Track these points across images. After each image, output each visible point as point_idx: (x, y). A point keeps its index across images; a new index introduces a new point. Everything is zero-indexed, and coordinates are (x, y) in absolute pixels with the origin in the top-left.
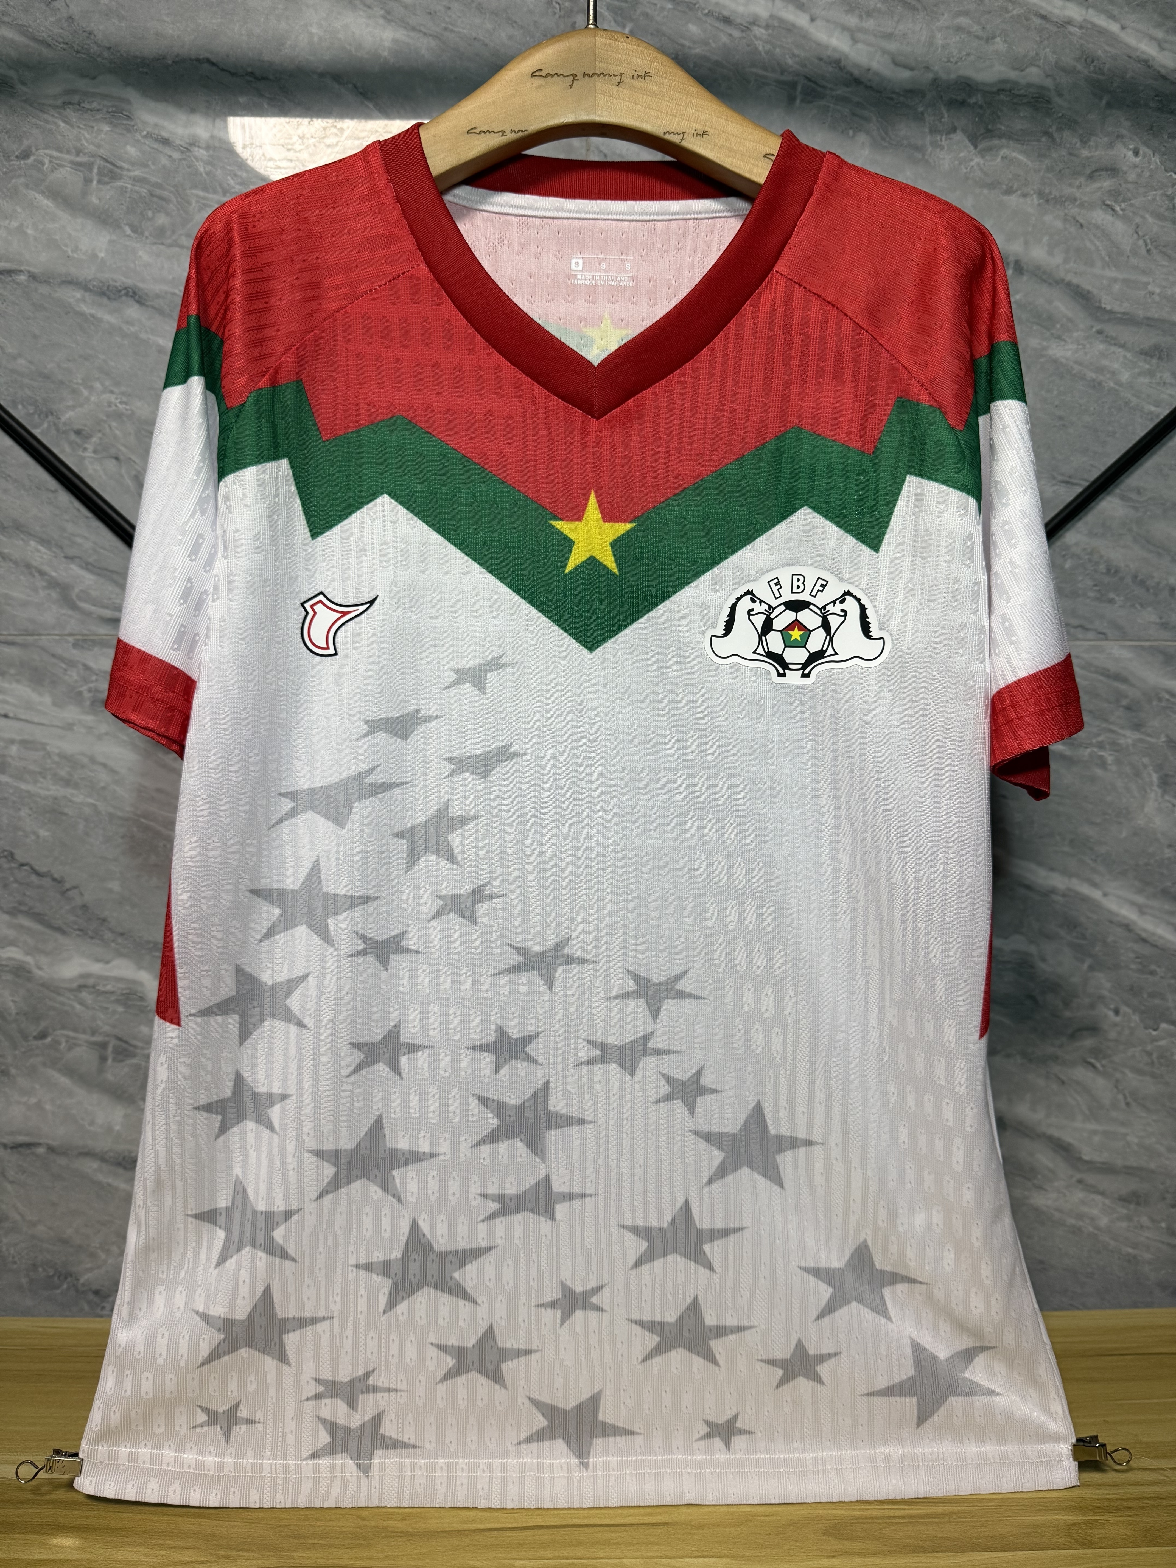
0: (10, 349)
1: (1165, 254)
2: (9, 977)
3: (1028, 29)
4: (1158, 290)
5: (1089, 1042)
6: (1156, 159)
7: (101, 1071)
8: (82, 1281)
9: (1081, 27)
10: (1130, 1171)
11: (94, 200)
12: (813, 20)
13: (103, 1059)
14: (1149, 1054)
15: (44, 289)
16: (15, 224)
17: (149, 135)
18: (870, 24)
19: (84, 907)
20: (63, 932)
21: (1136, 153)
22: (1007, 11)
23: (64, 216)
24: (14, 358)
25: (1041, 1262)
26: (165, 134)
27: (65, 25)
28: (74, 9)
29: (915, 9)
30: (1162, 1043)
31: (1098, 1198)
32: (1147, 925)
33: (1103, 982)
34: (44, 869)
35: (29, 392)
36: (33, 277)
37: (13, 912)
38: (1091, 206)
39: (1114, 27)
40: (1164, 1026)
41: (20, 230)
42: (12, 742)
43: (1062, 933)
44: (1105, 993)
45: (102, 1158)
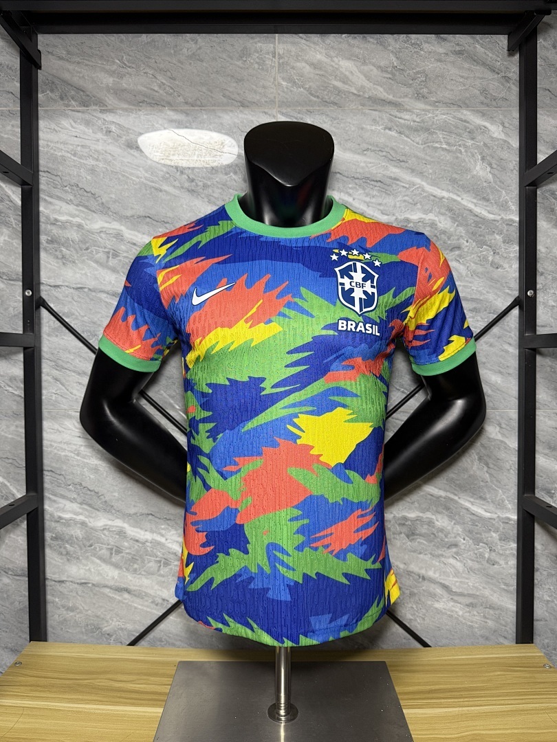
0: (82, 314)
1: (477, 276)
2: (80, 526)
3: (429, 200)
4: (475, 289)
5: (454, 550)
6: (474, 244)
7: (111, 558)
8: (104, 630)
9: (447, 199)
10: (469, 595)
11: (110, 264)
12: (354, 199)
13: (111, 554)
14: (476, 554)
15: (94, 294)
16: (83, 272)
17: (129, 242)
18: (373, 200)
19: (106, 502)
20: (98, 510)
21: (467, 241)
22: (421, 194)
23: (100, 269)
24: (83, 317)
25: (438, 627)
26: (134, 242)
27: (100, 205)
28: (104, 200)
29: (389, 194)
30: (480, 550)
31: (459, 605)
32: (475, 509)
33: (459, 529)
34: (92, 489)
35: (88, 328)
36: (90, 289)
37: (81, 504)
38: (452, 260)
39: (459, 199)
40: (481, 544)
41: (86, 274)
42: (82, 445)
43: (444, 511)
44: (460, 532)
45: (110, 588)
